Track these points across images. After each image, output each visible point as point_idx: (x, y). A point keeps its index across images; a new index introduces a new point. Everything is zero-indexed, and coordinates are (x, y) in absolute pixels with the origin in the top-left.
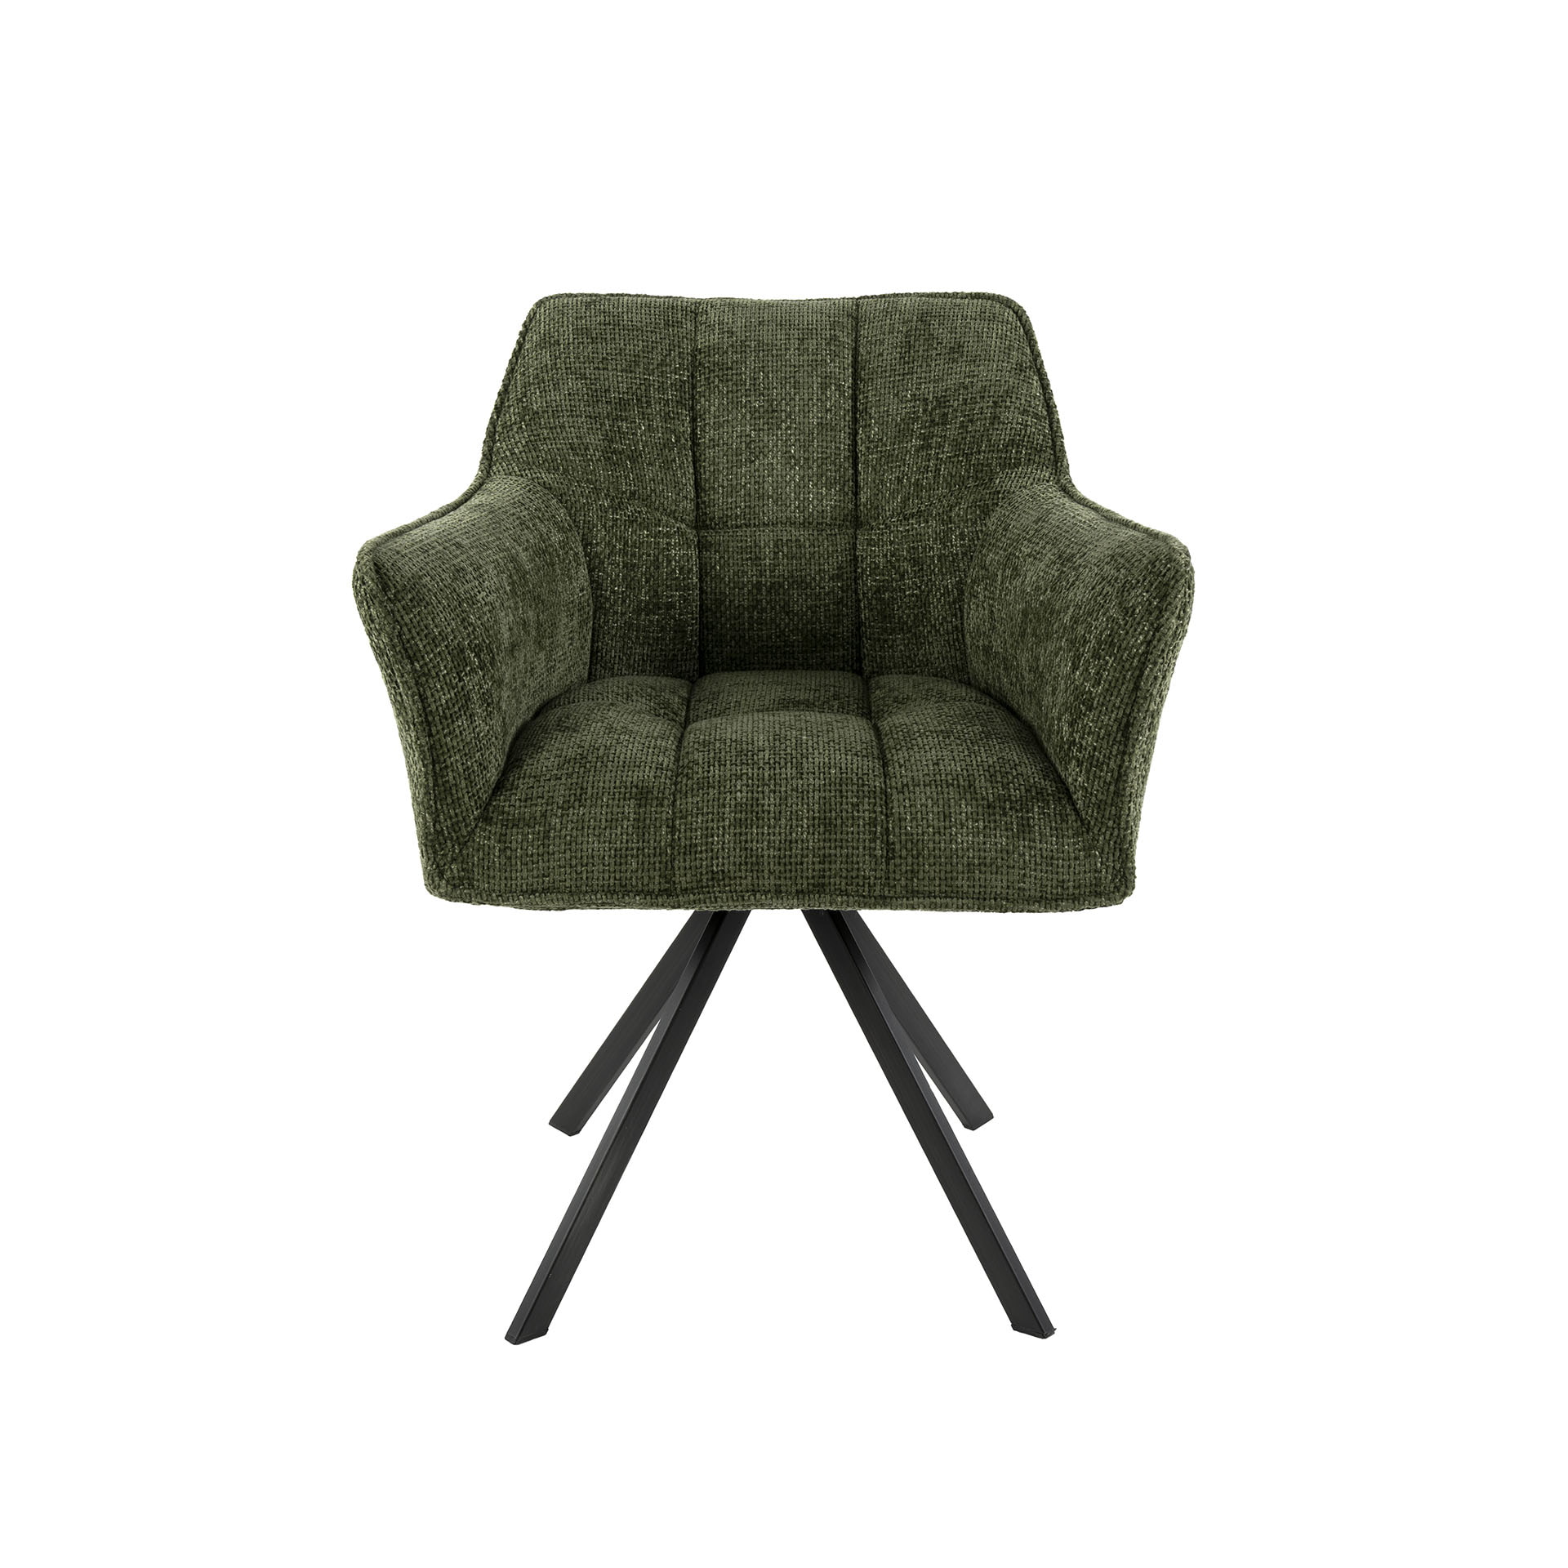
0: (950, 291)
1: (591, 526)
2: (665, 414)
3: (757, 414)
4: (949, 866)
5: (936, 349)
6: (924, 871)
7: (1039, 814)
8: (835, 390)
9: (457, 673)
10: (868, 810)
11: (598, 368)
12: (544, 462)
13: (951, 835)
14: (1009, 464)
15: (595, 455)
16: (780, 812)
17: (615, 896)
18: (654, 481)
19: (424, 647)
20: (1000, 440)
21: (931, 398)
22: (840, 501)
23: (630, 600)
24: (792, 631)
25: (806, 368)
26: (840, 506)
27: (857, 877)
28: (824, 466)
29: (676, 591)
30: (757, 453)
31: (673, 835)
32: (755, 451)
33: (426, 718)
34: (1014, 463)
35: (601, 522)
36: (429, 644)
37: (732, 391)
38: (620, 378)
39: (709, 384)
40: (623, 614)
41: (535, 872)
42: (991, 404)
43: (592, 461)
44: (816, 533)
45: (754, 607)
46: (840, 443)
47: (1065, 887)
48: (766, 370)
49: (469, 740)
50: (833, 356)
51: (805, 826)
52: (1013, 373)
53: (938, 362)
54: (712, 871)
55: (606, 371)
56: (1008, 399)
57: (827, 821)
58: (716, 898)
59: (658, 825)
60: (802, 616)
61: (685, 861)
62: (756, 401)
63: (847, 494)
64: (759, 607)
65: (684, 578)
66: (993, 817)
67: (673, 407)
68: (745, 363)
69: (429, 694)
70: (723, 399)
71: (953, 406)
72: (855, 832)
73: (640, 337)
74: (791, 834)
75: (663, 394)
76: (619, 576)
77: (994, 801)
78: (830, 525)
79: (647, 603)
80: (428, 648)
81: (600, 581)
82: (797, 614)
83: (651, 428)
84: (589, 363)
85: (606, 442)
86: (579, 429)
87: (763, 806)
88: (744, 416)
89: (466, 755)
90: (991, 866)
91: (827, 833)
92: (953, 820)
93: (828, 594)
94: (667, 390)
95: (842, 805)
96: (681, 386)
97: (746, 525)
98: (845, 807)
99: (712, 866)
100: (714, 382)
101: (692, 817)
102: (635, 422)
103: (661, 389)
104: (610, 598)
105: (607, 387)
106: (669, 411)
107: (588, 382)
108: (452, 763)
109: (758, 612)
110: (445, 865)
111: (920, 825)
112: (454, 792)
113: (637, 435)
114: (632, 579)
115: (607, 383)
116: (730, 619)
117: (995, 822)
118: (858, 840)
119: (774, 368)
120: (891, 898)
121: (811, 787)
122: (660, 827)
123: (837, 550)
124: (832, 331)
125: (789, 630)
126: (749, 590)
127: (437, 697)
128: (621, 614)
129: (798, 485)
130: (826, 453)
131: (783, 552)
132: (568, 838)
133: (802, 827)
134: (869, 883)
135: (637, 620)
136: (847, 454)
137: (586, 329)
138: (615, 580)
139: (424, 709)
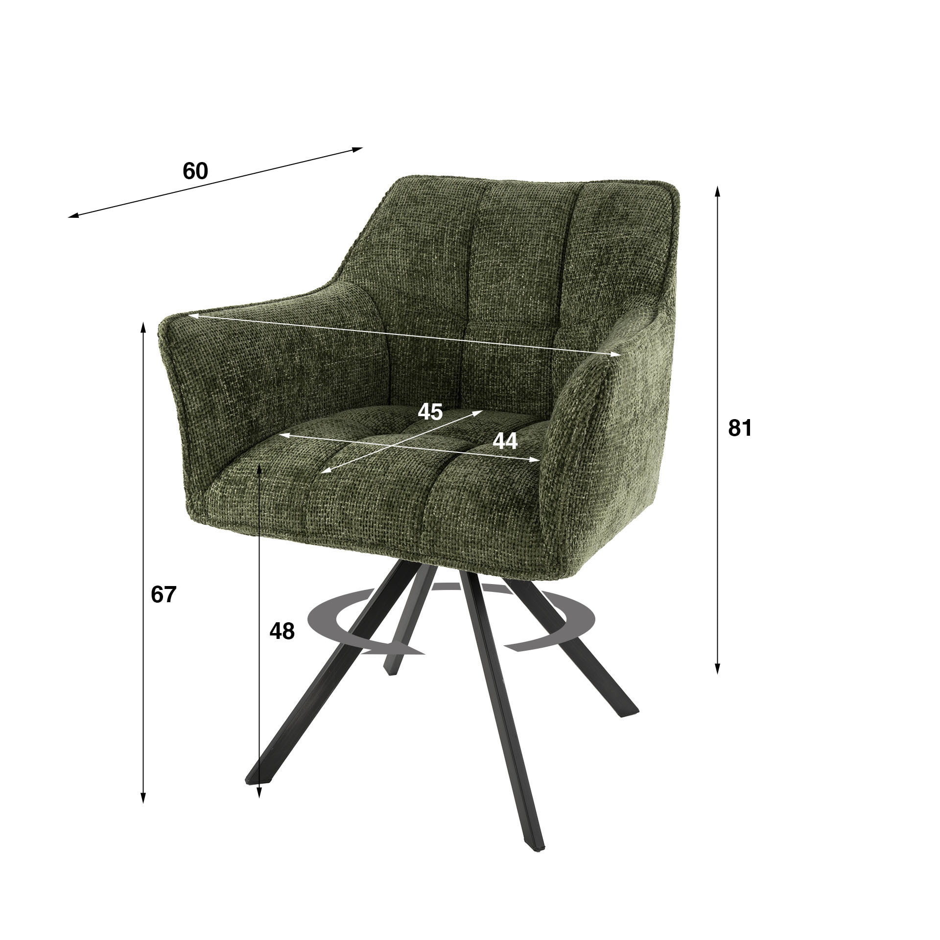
0: (640, 179)
1: (390, 315)
2: (452, 249)
3: (505, 253)
4: (454, 540)
5: (614, 216)
6: (440, 541)
7: (512, 516)
8: (553, 240)
9: (208, 392)
10: (415, 499)
11: (415, 221)
12: (369, 275)
13: (457, 521)
14: (634, 292)
15: (402, 272)
16: (365, 494)
17: (275, 532)
18: (439, 289)
19: (188, 375)
20: (631, 276)
21: (604, 247)
22: (548, 309)
23: (414, 361)
24: (511, 388)
25: (538, 225)
26: (547, 313)
27: (403, 540)
28: (540, 287)
29: (445, 357)
30: (502, 277)
31: (307, 500)
32: (501, 274)
33: (186, 416)
34: (637, 292)
35: (398, 312)
36: (191, 374)
37: (492, 238)
38: (427, 227)
39: (480, 233)
40: (409, 368)
41: (236, 511)
42: (633, 253)
43: (399, 275)
44: (531, 328)
45: (491, 371)
46: (552, 273)
47: (523, 564)
48: (515, 225)
49: (211, 431)
50: (555, 219)
51: (377, 504)
52: (652, 233)
53: (613, 224)
54: (325, 524)
55: (419, 222)
56: (643, 250)
57: (389, 503)
58: (326, 541)
59: (300, 493)
60: (517, 379)
61: (311, 516)
62: (505, 244)
63: (553, 305)
64: (493, 371)
65: (451, 350)
66: (483, 514)
67: (457, 246)
68: (503, 220)
69: (188, 402)
70: (486, 242)
71: (613, 253)
72: (404, 512)
73: (445, 203)
74: (368, 508)
75: (452, 238)
76: (407, 345)
77: (487, 504)
78: (541, 324)
79: (426, 364)
80: (190, 376)
81: (394, 348)
82: (514, 378)
83: (441, 258)
84: (411, 217)
85: (411, 265)
86: (395, 256)
87: (357, 489)
88: (497, 254)
89: (208, 440)
90: (478, 544)
91: (388, 511)
92: (460, 512)
93: (533, 367)
94: (455, 235)
95: (400, 494)
96: (464, 233)
97: (491, 320)
98: (402, 496)
99: (325, 521)
100: (483, 232)
101: (319, 491)
102: (432, 254)
103: (451, 234)
104: (400, 358)
105: (418, 232)
106: (454, 248)
107: (407, 228)
108: (199, 444)
109: (492, 375)
110: (195, 501)
111: (441, 513)
112: (200, 460)
113: (431, 261)
114: (417, 348)
115: (418, 230)
116: (476, 377)
117: (484, 517)
118: (405, 517)
119: (520, 224)
120: (423, 555)
121: (387, 481)
122: (301, 494)
123: (541, 340)
124: (559, 203)
125: (510, 387)
126: (487, 360)
127: (192, 405)
128: (408, 368)
129: (523, 298)
130: (542, 279)
131: (509, 339)
132: (254, 494)
133: (375, 505)
134: (410, 545)
135: (419, 373)
136: (555, 280)
137: (415, 197)
138: (404, 348)
139: (185, 411)
